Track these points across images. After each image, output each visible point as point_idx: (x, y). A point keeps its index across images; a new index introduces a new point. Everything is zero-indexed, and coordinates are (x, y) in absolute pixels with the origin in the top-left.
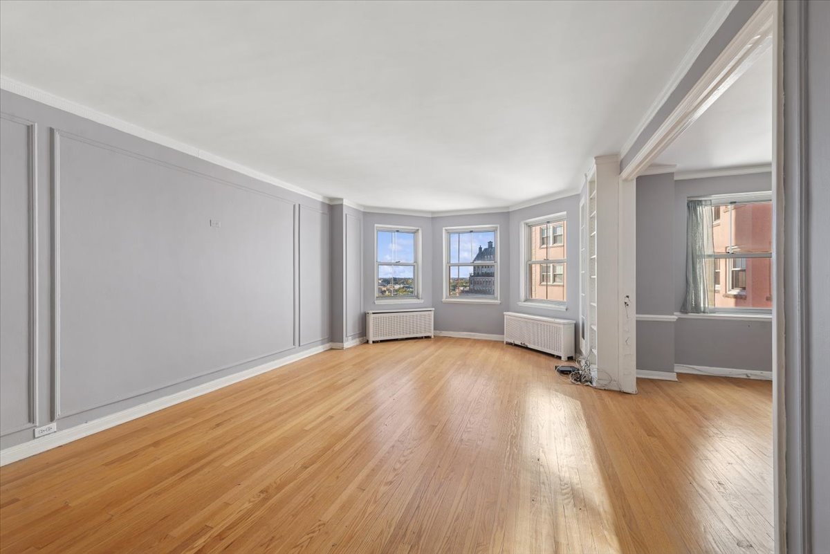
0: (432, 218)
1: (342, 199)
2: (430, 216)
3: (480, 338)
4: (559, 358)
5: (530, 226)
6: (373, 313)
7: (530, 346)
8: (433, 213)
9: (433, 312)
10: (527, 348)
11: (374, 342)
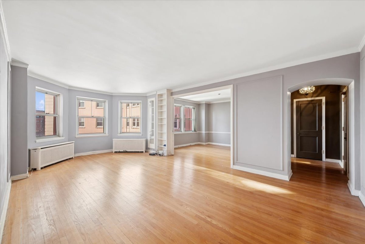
0: (69, 89)
1: (27, 65)
2: (68, 88)
3: (101, 153)
4: (143, 152)
5: (121, 103)
6: (41, 149)
7: (128, 151)
8: (70, 86)
9: (73, 144)
10: (127, 152)
11: (42, 168)
